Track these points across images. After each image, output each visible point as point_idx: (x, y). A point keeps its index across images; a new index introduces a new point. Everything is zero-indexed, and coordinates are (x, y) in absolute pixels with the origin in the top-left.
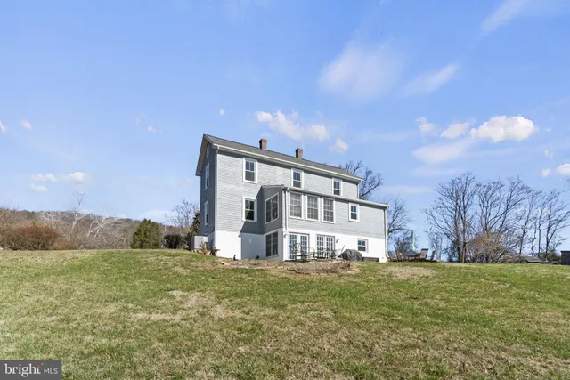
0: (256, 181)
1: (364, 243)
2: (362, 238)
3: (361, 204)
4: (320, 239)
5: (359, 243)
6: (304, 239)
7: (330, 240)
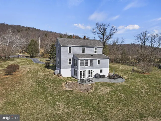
0: (72, 53)
1: (102, 70)
2: (101, 69)
3: (101, 59)
4: (89, 71)
5: (100, 70)
6: (84, 72)
7: (91, 71)
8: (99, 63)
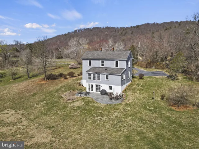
0: (91, 66)
1: (112, 87)
2: (111, 85)
3: (110, 75)
4: (96, 85)
5: (110, 87)
6: (92, 85)
7: (100, 86)
8: (107, 78)
